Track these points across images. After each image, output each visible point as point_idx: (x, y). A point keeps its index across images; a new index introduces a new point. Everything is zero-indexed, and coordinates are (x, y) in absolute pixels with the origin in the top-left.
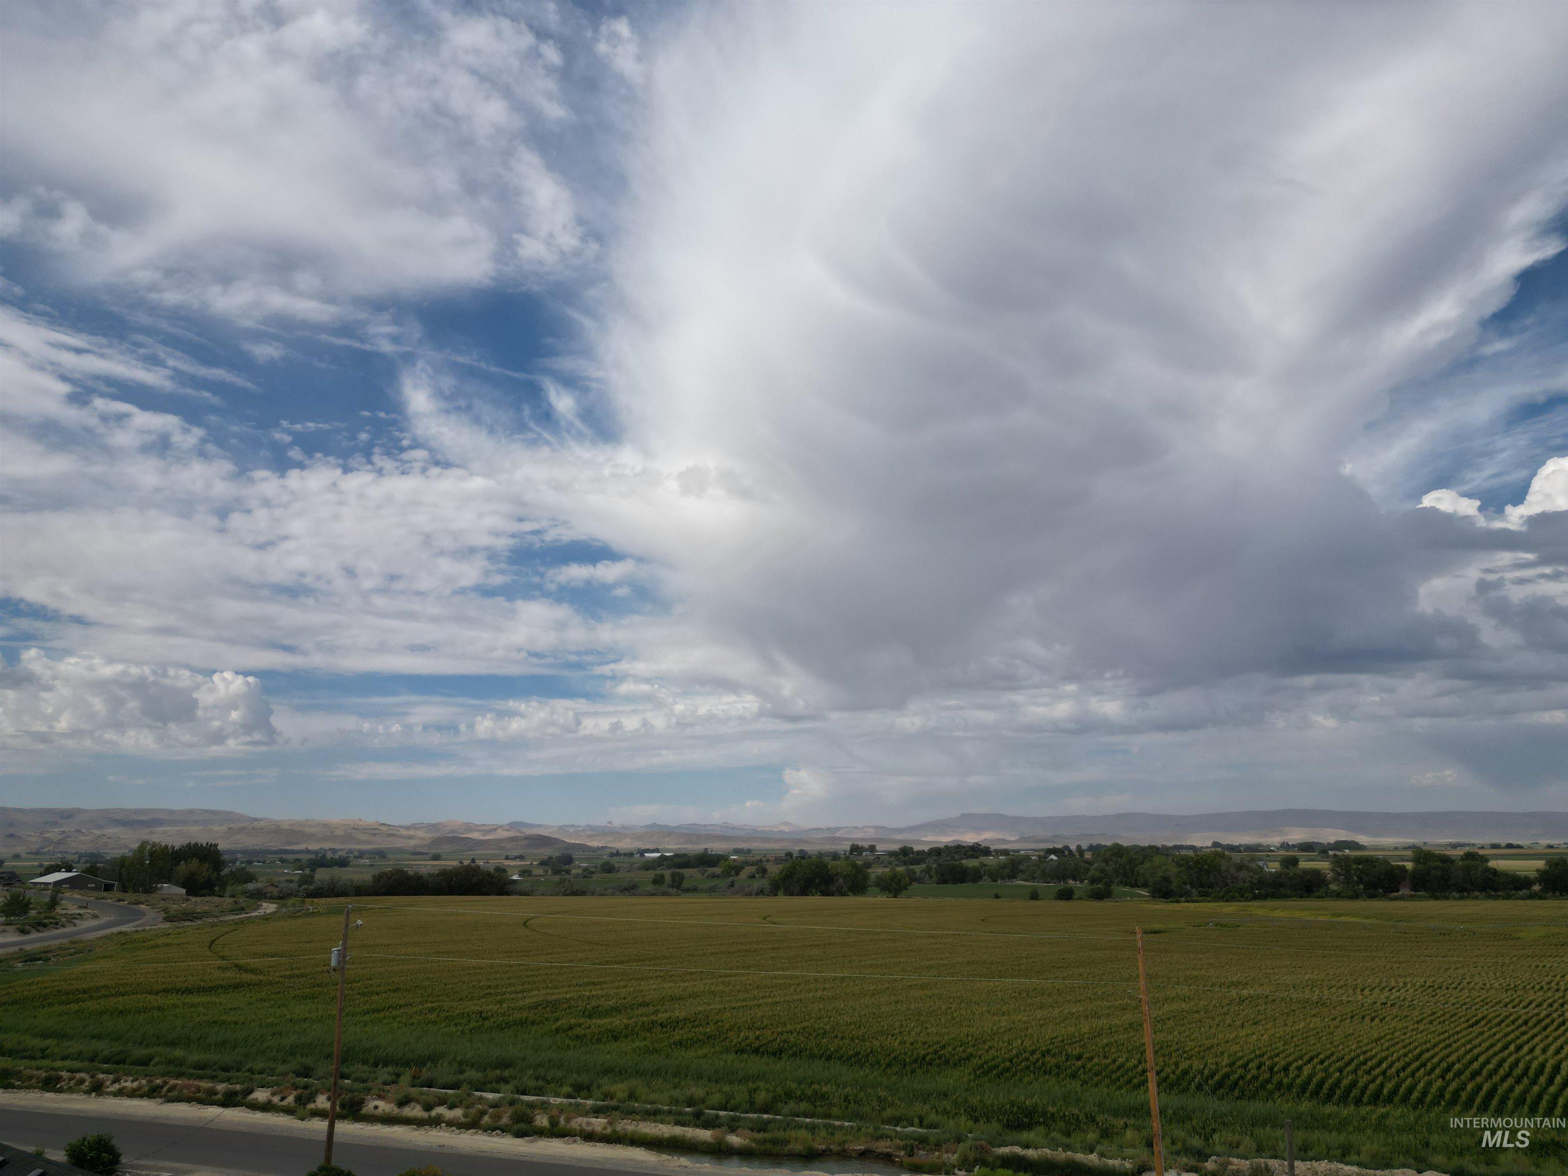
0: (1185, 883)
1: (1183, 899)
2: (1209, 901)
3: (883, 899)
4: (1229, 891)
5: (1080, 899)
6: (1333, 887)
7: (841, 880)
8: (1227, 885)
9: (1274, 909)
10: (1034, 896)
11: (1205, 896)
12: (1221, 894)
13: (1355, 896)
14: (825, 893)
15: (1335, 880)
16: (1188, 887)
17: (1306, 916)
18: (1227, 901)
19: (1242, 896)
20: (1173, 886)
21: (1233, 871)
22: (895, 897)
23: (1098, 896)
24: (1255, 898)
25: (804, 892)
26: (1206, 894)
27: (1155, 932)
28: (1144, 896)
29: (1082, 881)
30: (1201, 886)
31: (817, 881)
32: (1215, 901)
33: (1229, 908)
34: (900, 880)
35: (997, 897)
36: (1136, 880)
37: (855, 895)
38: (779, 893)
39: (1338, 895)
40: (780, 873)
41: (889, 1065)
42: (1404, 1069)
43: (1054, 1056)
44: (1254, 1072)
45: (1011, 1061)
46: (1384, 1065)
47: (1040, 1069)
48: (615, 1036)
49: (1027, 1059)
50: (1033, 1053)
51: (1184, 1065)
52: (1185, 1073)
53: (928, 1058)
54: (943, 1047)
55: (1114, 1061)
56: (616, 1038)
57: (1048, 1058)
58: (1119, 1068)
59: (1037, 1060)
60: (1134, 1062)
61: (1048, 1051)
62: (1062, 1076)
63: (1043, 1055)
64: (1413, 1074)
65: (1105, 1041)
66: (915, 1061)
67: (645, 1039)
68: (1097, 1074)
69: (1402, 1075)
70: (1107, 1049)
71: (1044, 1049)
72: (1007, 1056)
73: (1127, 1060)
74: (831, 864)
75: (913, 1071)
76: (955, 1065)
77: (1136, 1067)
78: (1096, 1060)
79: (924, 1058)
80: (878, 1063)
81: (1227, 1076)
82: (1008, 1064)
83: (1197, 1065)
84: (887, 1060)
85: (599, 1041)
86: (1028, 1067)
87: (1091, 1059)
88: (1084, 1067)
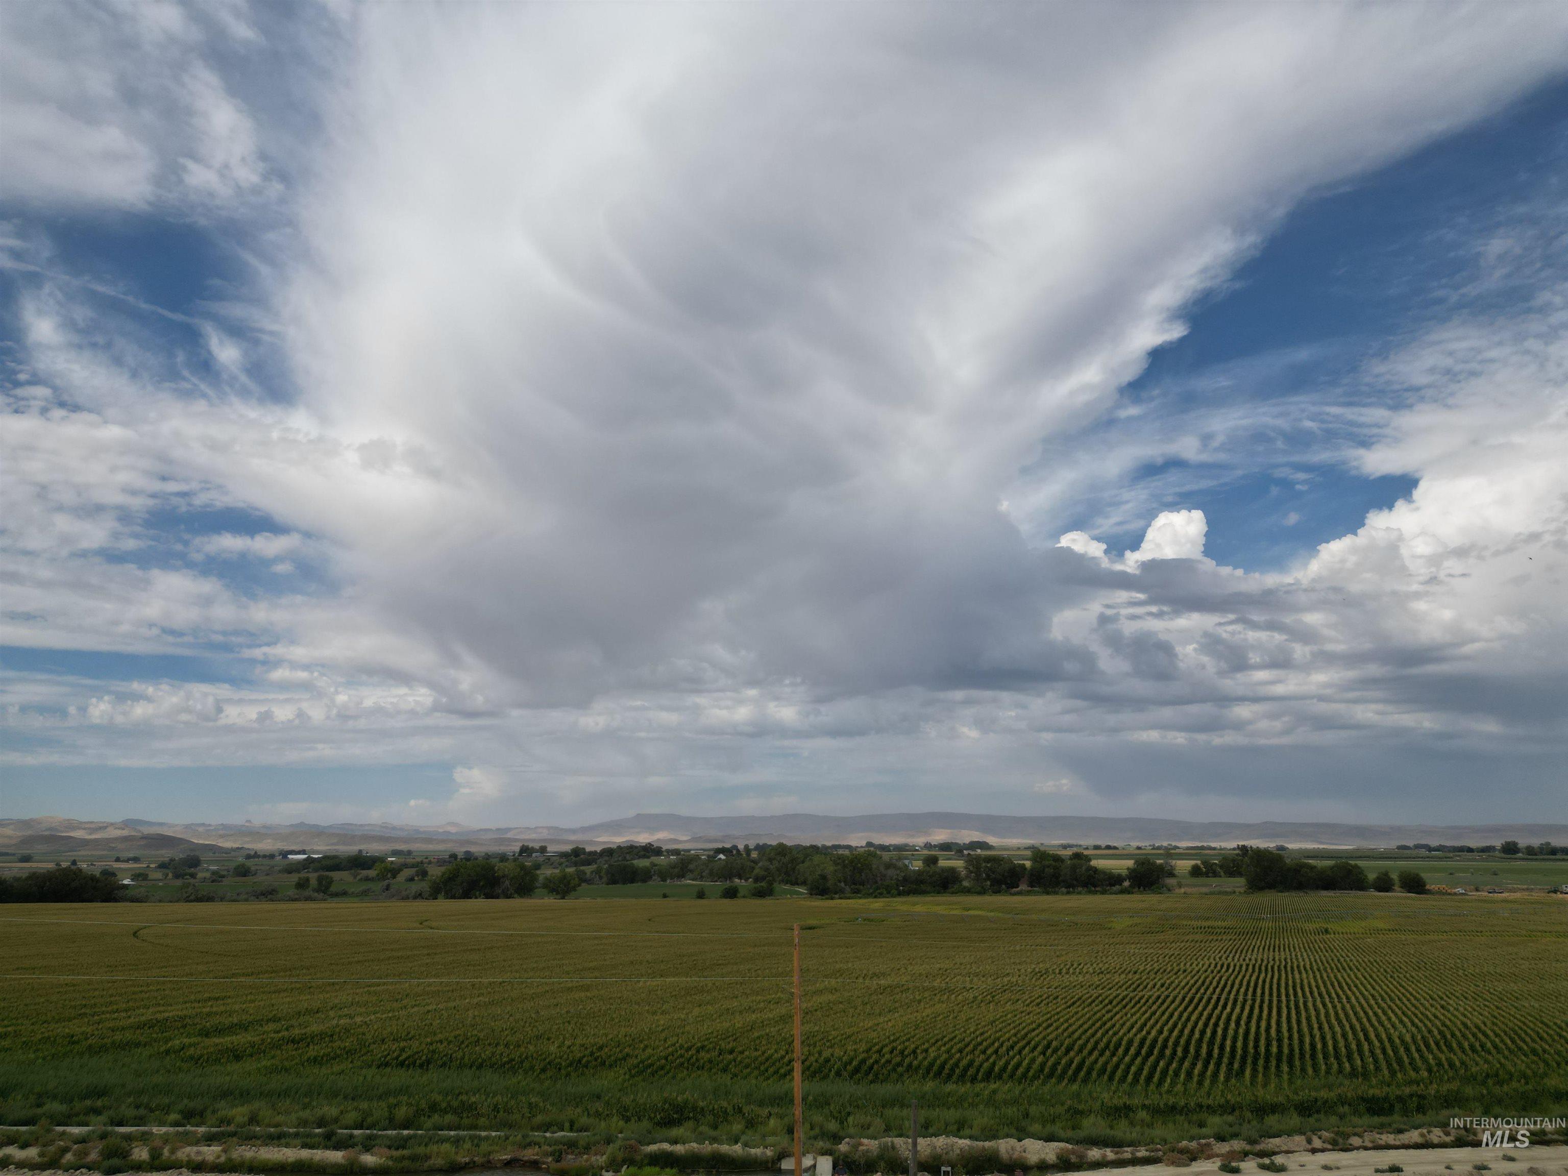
0: (840, 882)
1: (837, 896)
2: (860, 898)
3: (550, 901)
4: (878, 888)
5: (744, 897)
6: (966, 884)
7: (507, 882)
8: (876, 882)
9: (914, 904)
10: (701, 895)
11: (856, 892)
12: (871, 891)
13: (982, 892)
14: (488, 896)
15: (967, 877)
16: (842, 884)
17: (941, 910)
18: (875, 897)
19: (889, 893)
20: (830, 884)
21: (882, 869)
22: (563, 898)
23: (760, 894)
24: (900, 894)
25: (466, 895)
26: (857, 892)
27: (810, 928)
28: (802, 893)
29: (746, 880)
30: (854, 884)
31: (481, 884)
32: (865, 898)
33: (877, 904)
34: (569, 883)
35: (665, 896)
36: (797, 879)
37: (521, 897)
38: (439, 896)
39: (968, 891)
40: (442, 876)
41: (543, 1070)
42: (1012, 1047)
43: (708, 1051)
44: (887, 1056)
45: (666, 1059)
46: (996, 1045)
47: (693, 1065)
48: (237, 1055)
49: (682, 1056)
50: (689, 1049)
51: (827, 1054)
52: (827, 1060)
53: (584, 1060)
54: (601, 1048)
55: (764, 1053)
56: (238, 1058)
57: (702, 1054)
58: (767, 1060)
59: (692, 1056)
60: (782, 1053)
61: (703, 1047)
62: (714, 1070)
63: (698, 1051)
64: (1020, 1052)
65: (756, 1034)
66: (570, 1065)
67: (273, 1057)
68: (747, 1067)
69: (1011, 1053)
70: (758, 1042)
71: (699, 1045)
72: (663, 1054)
73: (776, 1051)
74: (499, 866)
75: (568, 1075)
76: (611, 1066)
77: (783, 1057)
78: (747, 1053)
79: (580, 1061)
80: (532, 1068)
81: (864, 1061)
82: (663, 1061)
83: (838, 1052)
84: (542, 1065)
85: (217, 1061)
86: (682, 1064)
87: (742, 1052)
88: (735, 1060)
